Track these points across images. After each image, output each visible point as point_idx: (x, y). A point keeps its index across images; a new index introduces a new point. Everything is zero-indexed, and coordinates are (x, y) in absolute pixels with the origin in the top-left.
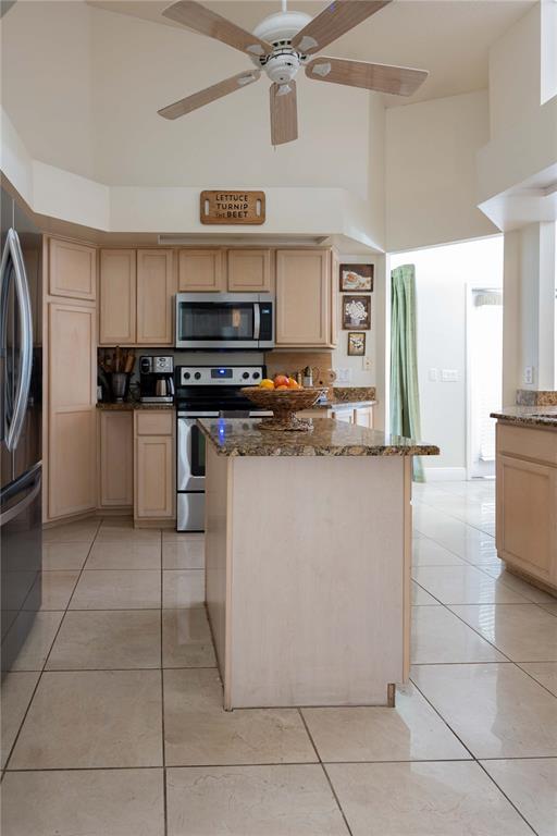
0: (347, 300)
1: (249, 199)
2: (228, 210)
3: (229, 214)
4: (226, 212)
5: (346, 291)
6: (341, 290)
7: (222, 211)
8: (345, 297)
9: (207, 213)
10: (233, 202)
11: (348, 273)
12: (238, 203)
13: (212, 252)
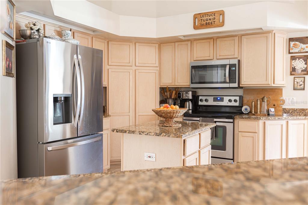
0: (293, 58)
1: (216, 15)
2: (206, 22)
3: (206, 23)
4: (205, 23)
5: (292, 53)
6: (290, 53)
7: (203, 23)
8: (291, 57)
9: (196, 24)
10: (208, 18)
11: (293, 43)
12: (211, 17)
13: (208, 40)
